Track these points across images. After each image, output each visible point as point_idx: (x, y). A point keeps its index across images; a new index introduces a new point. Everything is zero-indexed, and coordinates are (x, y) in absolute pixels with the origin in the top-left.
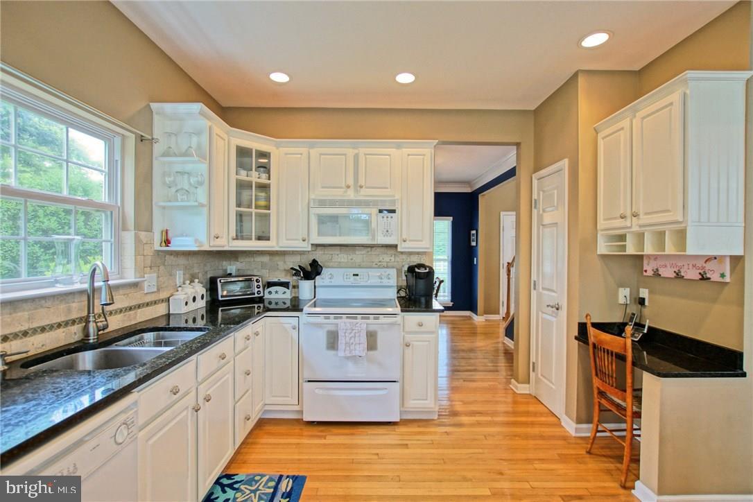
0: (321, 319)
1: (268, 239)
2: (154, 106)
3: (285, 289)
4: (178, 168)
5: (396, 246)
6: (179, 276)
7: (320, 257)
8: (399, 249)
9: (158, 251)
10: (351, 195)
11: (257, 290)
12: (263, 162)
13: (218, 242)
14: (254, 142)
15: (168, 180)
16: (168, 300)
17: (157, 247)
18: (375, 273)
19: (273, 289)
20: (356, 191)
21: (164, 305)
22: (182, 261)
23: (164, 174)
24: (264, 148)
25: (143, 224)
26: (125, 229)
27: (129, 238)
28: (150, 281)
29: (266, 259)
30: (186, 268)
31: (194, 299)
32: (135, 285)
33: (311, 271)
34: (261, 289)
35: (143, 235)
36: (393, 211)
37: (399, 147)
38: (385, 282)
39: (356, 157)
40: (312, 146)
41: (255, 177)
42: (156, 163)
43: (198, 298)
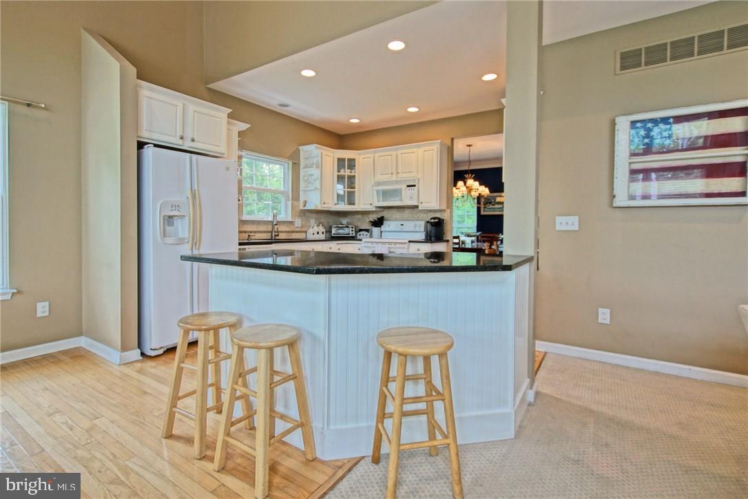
0: (370, 245)
1: (354, 204)
2: (300, 148)
3: (367, 233)
4: (309, 173)
5: (417, 207)
6: (313, 222)
7: (385, 214)
8: (420, 208)
9: (302, 210)
10: (394, 178)
11: (351, 232)
12: (352, 164)
13: (325, 206)
14: (346, 154)
15: (306, 178)
16: (306, 232)
17: (302, 208)
18: (412, 223)
19: (361, 233)
20: (397, 176)
21: (304, 234)
22: (314, 215)
23: (304, 176)
24: (351, 157)
25: (296, 197)
26: (289, 200)
27: (290, 203)
28: (298, 223)
29: (360, 216)
30: (316, 219)
31: (318, 233)
32: (291, 223)
33: (379, 223)
34: (354, 232)
35: (295, 202)
36: (414, 186)
37: (419, 147)
38: (417, 229)
39: (397, 156)
40: (375, 152)
41: (347, 172)
42: (301, 172)
43: (320, 233)
